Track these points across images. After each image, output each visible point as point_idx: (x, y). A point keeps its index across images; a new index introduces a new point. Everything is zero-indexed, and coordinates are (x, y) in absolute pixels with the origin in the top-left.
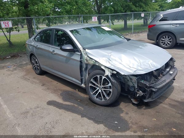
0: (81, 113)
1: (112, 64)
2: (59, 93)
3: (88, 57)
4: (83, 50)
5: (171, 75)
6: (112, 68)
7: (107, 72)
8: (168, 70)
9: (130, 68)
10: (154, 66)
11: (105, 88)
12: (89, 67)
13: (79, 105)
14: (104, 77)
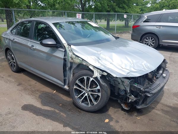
0: (63, 122)
1: (102, 63)
2: (38, 96)
3: (74, 54)
4: (68, 46)
5: (164, 78)
6: (103, 68)
7: (96, 73)
8: (161, 72)
9: (123, 69)
10: (148, 68)
11: (92, 91)
12: (74, 66)
13: (61, 111)
14: (91, 79)
